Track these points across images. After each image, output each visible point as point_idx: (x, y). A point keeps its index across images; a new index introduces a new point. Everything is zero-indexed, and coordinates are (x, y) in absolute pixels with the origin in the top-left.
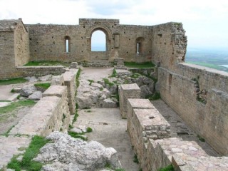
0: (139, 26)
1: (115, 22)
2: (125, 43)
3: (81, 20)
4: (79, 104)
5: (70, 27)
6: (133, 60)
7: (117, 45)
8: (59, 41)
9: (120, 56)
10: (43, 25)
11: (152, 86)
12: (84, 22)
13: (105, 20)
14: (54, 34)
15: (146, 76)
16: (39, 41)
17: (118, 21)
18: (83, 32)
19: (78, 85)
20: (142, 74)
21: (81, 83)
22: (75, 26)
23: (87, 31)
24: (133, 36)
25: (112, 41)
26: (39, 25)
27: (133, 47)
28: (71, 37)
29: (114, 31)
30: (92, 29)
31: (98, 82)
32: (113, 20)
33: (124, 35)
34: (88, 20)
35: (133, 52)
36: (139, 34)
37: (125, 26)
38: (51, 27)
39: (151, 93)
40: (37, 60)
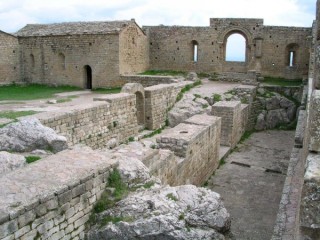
0: (292, 28)
1: (257, 23)
2: (271, 50)
3: (213, 21)
4: (170, 121)
5: (199, 29)
6: (280, 75)
7: (259, 54)
8: (185, 47)
9: (262, 69)
10: (167, 27)
11: (291, 111)
12: (216, 22)
13: (244, 19)
14: (179, 38)
15: (287, 97)
16: (161, 46)
17: (261, 21)
18: (214, 35)
19: (178, 100)
20: (282, 93)
21: (184, 97)
22: (204, 28)
23: (219, 34)
24: (283, 41)
25: (253, 48)
26: (162, 26)
27: (283, 57)
28: (200, 42)
29: (255, 34)
30: (226, 32)
31: (206, 98)
32: (254, 20)
33: (269, 40)
34: (221, 20)
35: (282, 63)
36: (292, 39)
37: (271, 28)
38: (176, 29)
39: (288, 120)
40: (157, 69)
